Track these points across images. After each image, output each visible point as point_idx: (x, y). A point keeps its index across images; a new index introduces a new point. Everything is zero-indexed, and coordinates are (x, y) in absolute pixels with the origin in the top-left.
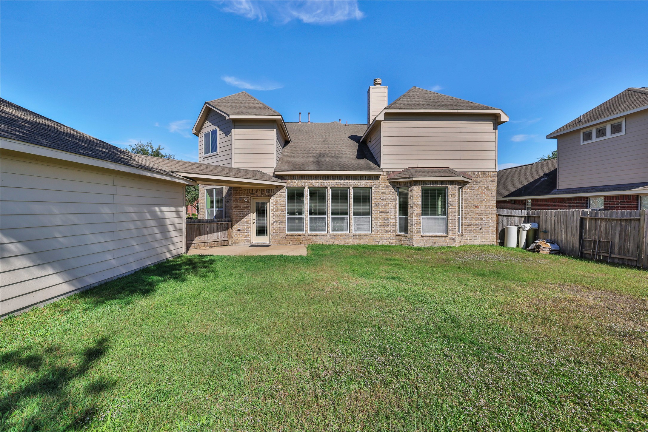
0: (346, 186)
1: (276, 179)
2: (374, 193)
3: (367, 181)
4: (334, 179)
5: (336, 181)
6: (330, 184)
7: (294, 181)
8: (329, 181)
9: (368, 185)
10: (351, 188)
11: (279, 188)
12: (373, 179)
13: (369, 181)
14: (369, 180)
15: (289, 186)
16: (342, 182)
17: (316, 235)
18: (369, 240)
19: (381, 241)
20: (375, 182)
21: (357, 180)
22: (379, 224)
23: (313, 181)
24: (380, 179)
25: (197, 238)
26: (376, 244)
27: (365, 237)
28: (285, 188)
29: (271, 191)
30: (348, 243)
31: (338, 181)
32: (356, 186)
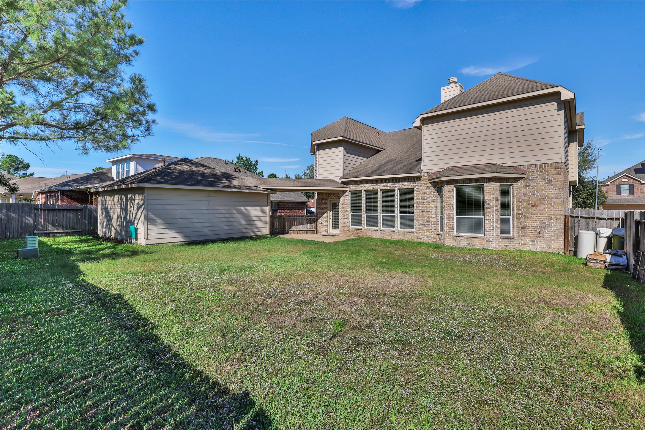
0: (392, 188)
1: (344, 186)
2: (416, 193)
3: (410, 183)
4: (383, 183)
5: (384, 184)
6: (380, 187)
7: (354, 186)
8: (379, 184)
9: (410, 187)
10: (396, 189)
11: (344, 192)
12: (415, 181)
13: (412, 183)
14: (412, 181)
15: (351, 190)
16: (389, 185)
17: (369, 230)
18: (412, 237)
19: (423, 239)
20: (417, 183)
21: (401, 182)
22: (421, 222)
23: (367, 185)
24: (421, 180)
25: (293, 227)
26: (418, 241)
27: (408, 234)
28: (348, 191)
29: (340, 194)
30: (394, 238)
31: (385, 184)
32: (401, 187)
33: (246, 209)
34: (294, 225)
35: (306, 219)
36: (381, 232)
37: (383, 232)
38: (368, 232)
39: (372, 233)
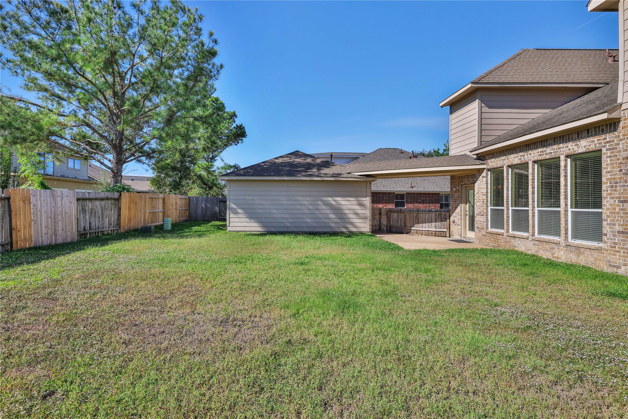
0: (553, 155)
1: (478, 162)
2: (606, 161)
3: (592, 139)
4: (537, 148)
5: (539, 150)
6: (534, 155)
7: (493, 160)
8: (530, 152)
9: (592, 147)
10: (562, 158)
11: (481, 171)
12: (603, 132)
13: (596, 139)
14: (595, 135)
15: (489, 167)
16: (549, 150)
18: (596, 259)
19: (623, 268)
20: (609, 137)
21: (572, 140)
22: (617, 228)
23: (512, 156)
24: (620, 128)
26: (610, 270)
27: (587, 252)
28: (485, 171)
29: (474, 175)
30: (558, 258)
31: (542, 149)
32: (571, 152)
33: (335, 200)
34: (418, 223)
35: (433, 215)
36: (534, 242)
37: (537, 243)
38: (513, 241)
39: (519, 242)
